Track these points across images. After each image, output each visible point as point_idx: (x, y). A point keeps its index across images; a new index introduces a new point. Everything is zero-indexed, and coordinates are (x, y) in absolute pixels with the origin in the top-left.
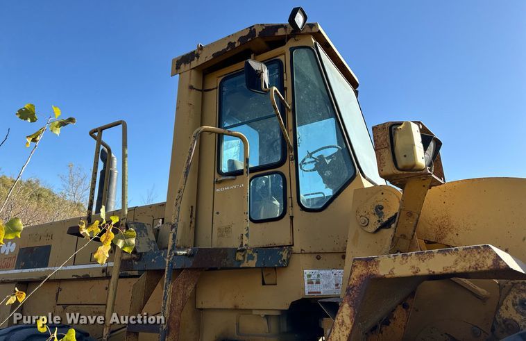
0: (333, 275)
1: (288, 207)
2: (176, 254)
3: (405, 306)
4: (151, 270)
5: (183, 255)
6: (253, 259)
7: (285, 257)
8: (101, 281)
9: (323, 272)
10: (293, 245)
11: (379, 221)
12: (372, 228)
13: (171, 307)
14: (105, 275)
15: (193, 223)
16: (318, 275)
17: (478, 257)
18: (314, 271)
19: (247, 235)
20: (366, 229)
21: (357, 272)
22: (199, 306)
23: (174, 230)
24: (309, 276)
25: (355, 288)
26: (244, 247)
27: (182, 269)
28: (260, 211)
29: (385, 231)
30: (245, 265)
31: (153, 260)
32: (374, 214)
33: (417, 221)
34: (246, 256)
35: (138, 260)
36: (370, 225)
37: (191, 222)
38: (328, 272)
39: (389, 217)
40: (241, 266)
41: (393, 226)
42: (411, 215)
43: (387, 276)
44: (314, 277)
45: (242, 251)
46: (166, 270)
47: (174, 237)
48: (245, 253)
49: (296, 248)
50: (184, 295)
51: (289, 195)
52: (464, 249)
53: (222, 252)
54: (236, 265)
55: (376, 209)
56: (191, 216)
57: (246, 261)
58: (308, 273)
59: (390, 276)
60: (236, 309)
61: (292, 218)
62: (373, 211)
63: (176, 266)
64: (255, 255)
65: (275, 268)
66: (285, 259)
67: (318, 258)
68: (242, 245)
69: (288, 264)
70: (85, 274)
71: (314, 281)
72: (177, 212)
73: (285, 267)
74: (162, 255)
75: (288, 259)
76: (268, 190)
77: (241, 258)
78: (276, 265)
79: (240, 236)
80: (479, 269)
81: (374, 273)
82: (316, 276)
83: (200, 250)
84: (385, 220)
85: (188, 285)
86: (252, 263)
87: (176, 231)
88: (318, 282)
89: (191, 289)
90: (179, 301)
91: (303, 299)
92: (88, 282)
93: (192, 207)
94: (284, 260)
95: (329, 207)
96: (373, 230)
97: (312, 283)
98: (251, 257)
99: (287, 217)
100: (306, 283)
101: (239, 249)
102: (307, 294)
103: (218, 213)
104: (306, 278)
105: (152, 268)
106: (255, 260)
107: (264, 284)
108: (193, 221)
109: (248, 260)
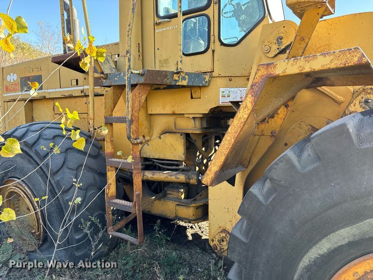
0: (239, 92)
1: (211, 43)
2: (132, 73)
3: (287, 106)
4: (115, 86)
5: (137, 74)
6: (185, 80)
7: (207, 80)
8: (81, 99)
9: (232, 89)
10: (213, 71)
11: (278, 49)
12: (272, 54)
13: (132, 107)
14: (83, 94)
15: (141, 56)
16: (229, 92)
17: (348, 56)
18: (226, 89)
19: (181, 61)
20: (267, 55)
21: (260, 74)
22: (150, 112)
23: (128, 55)
24: (223, 92)
25: (257, 85)
26: (179, 70)
27: (137, 85)
28: (189, 48)
29: (281, 56)
30: (179, 83)
31: (116, 79)
32: (276, 43)
33: (307, 44)
34: (181, 77)
35: (105, 79)
36: (271, 52)
37: (139, 56)
38: (236, 89)
39: (286, 45)
40: (177, 84)
41: (288, 51)
42: (304, 39)
43: (281, 75)
44: (226, 93)
45: (177, 73)
46: (127, 85)
47: (129, 60)
48: (180, 75)
49: (215, 74)
50: (140, 101)
51: (212, 33)
52: (339, 52)
53: (164, 73)
54: (173, 83)
55: (277, 40)
56: (139, 51)
57: (180, 80)
58: (222, 90)
59: (283, 74)
60: (174, 114)
61: (213, 51)
62: (275, 41)
63: (133, 82)
64: (187, 77)
65: (200, 87)
66: (208, 80)
67: (230, 80)
68: (177, 69)
69: (209, 84)
70: (70, 94)
71: (226, 96)
72: (129, 42)
73: (207, 86)
74: (122, 74)
75: (209, 81)
76: (196, 31)
77: (177, 79)
78: (201, 85)
79: (176, 62)
80: (347, 65)
81: (272, 73)
82: (228, 92)
83: (149, 71)
84: (283, 47)
85: (142, 95)
86: (185, 83)
87: (130, 55)
88: (229, 96)
89: (144, 98)
90: (137, 104)
91: (218, 107)
92: (72, 99)
93: (139, 44)
94: (207, 82)
95: (241, 43)
96: (273, 55)
97: (225, 97)
98: (184, 78)
99: (210, 51)
100: (220, 97)
101: (175, 72)
102: (221, 103)
103: (158, 49)
104: (221, 94)
105: (116, 84)
106: (187, 81)
107: (192, 98)
108: (141, 54)
109: (182, 80)
